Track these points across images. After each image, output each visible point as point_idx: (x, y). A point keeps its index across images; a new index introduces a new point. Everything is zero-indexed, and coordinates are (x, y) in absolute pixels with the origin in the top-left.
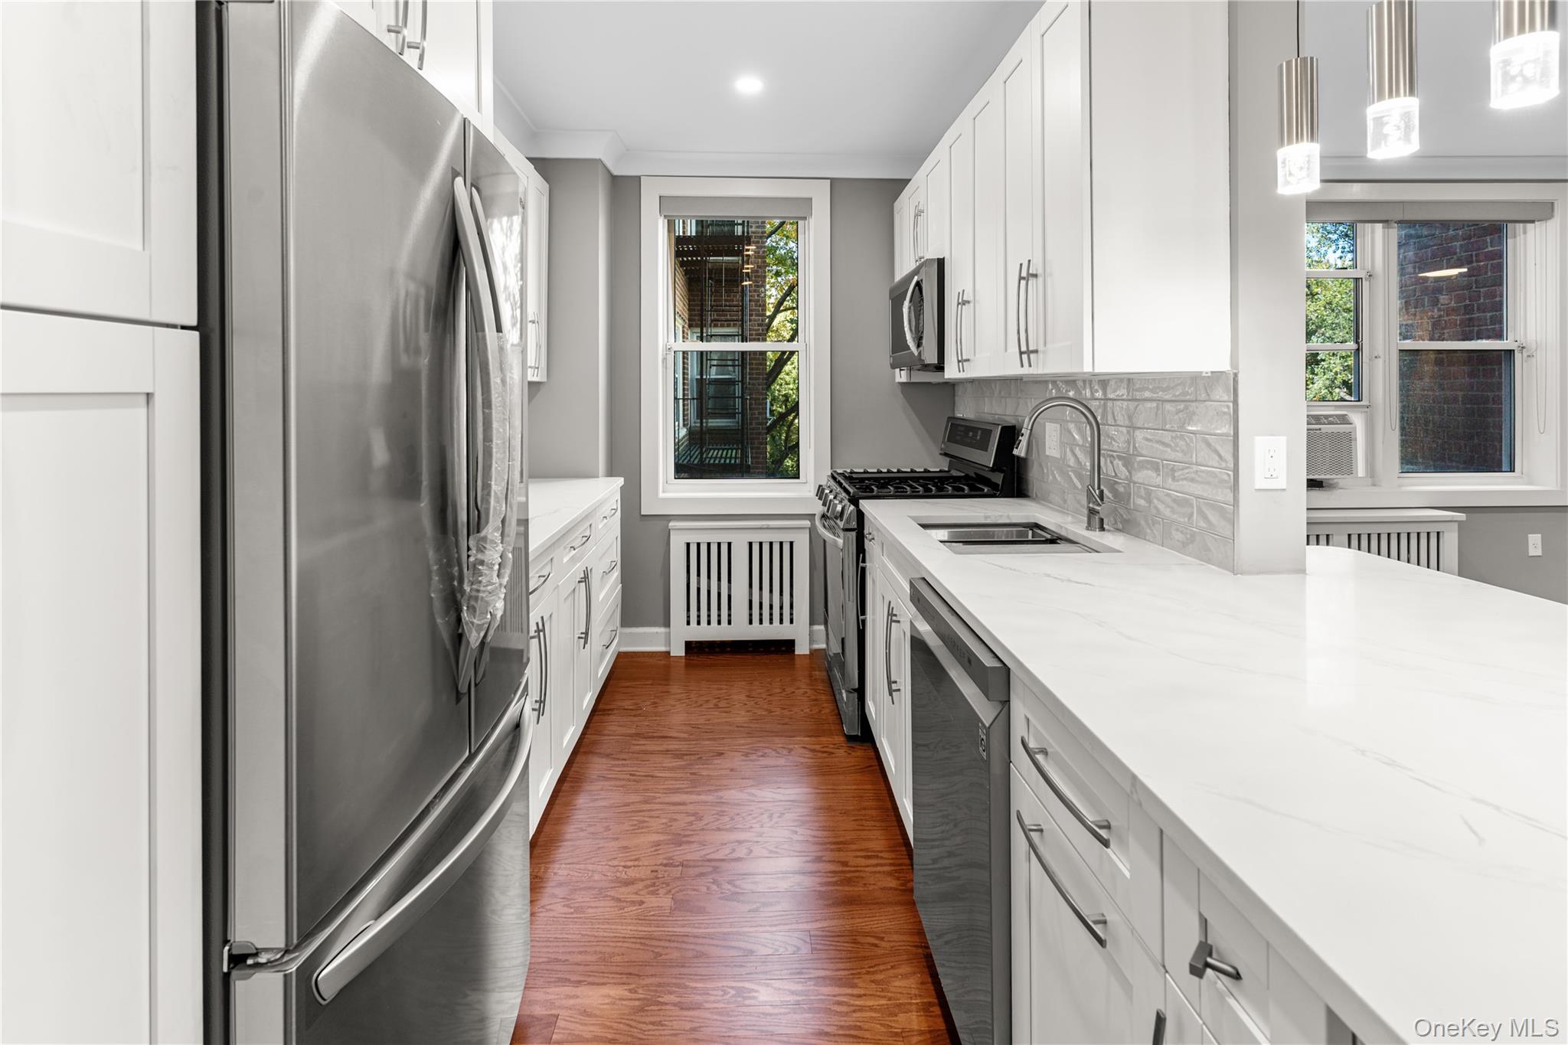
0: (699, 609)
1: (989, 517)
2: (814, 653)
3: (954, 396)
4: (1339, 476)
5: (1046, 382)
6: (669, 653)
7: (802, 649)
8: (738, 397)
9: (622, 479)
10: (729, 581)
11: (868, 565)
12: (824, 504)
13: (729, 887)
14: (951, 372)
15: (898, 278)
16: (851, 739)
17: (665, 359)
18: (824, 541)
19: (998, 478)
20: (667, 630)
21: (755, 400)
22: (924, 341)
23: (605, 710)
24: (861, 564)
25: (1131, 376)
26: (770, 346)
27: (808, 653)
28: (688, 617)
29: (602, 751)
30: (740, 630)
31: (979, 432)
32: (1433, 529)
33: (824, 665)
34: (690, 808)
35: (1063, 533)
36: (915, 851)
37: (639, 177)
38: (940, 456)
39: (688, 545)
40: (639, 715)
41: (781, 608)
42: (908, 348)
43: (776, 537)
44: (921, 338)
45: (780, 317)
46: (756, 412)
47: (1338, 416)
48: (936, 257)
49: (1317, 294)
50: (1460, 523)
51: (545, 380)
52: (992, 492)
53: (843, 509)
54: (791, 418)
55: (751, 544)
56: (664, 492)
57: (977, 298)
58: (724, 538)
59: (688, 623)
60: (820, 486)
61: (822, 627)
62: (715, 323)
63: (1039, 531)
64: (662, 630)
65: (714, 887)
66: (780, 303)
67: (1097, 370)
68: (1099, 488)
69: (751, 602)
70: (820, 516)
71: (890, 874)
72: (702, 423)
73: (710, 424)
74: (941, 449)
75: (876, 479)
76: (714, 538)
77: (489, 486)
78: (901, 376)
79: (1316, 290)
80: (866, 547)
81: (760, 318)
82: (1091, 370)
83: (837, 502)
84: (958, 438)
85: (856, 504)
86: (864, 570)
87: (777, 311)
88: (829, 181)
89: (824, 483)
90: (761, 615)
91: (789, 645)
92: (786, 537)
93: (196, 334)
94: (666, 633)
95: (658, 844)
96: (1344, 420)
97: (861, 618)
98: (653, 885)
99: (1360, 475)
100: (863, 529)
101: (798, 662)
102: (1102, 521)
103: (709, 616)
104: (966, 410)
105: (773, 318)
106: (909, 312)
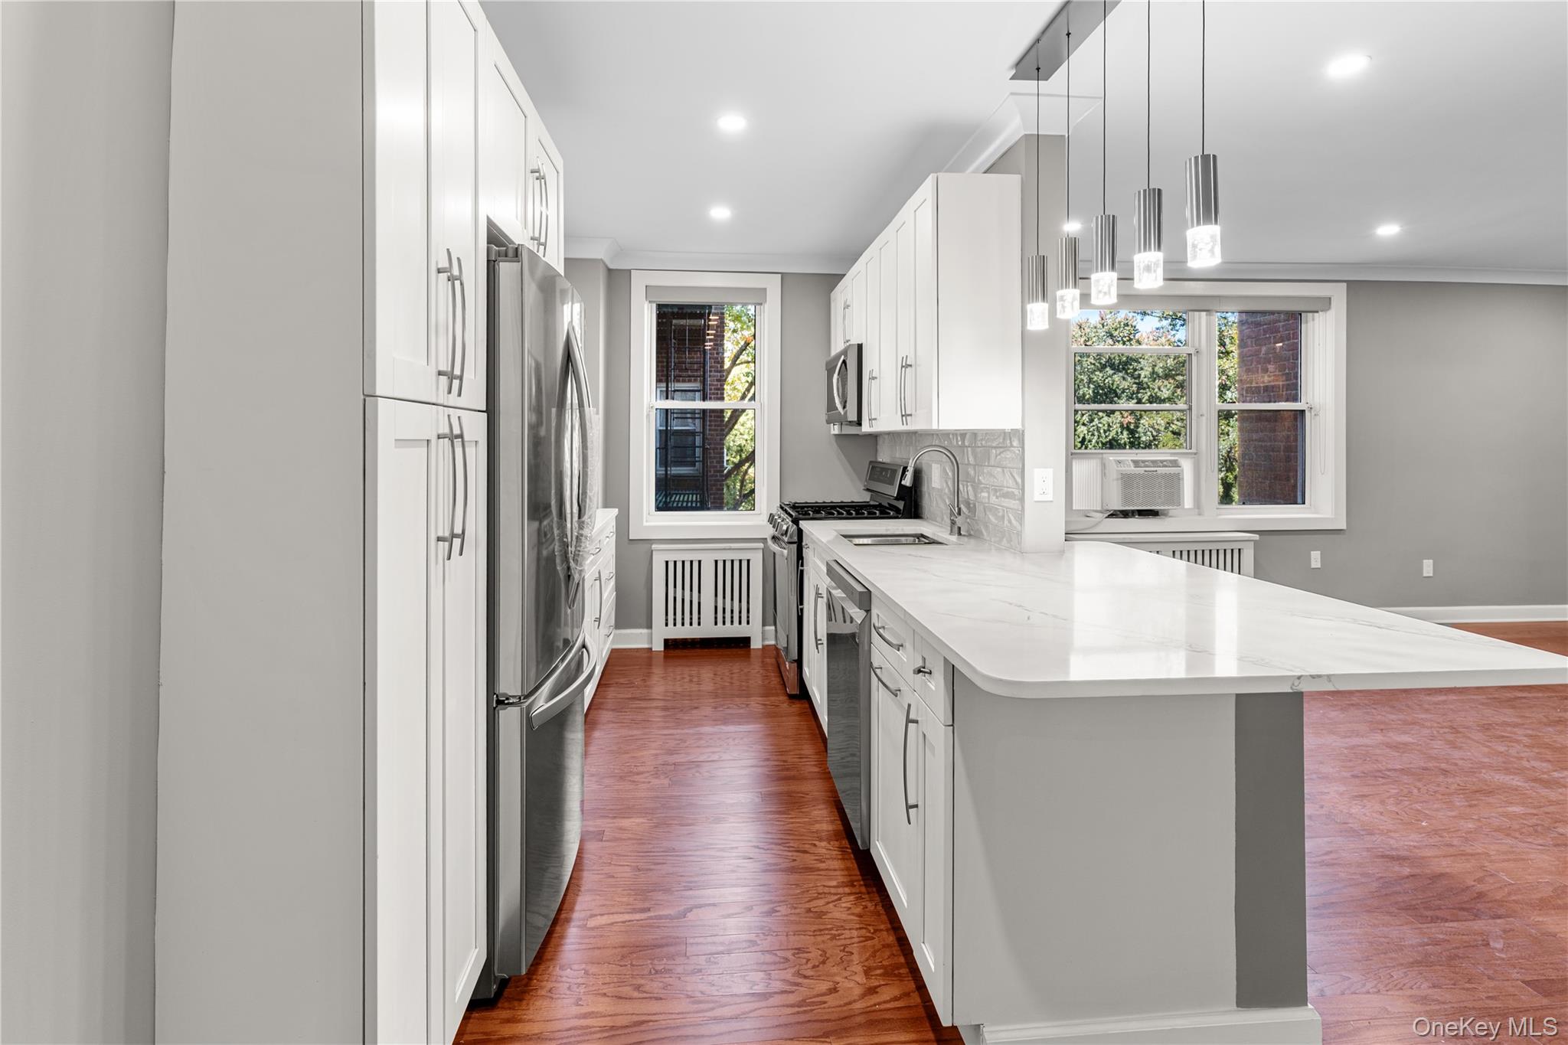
0: (675, 614)
1: (889, 530)
2: (765, 647)
3: (877, 445)
4: (1170, 507)
5: (933, 434)
6: (651, 649)
7: (756, 644)
8: (699, 447)
9: (617, 510)
10: (699, 592)
11: (805, 568)
12: (774, 527)
13: (707, 774)
14: (866, 428)
15: (833, 353)
16: (791, 697)
17: (648, 416)
18: (774, 553)
19: (901, 505)
20: (649, 631)
21: (713, 450)
22: (848, 405)
23: (606, 684)
24: (800, 568)
25: (976, 432)
26: (728, 404)
27: (761, 647)
28: (667, 620)
29: (608, 707)
30: (708, 629)
31: (889, 472)
32: (1236, 546)
33: (773, 653)
34: (677, 737)
35: (936, 538)
36: (828, 741)
37: (630, 271)
38: (865, 492)
39: (667, 562)
40: (633, 687)
41: (740, 612)
42: (837, 409)
43: (736, 556)
44: (846, 402)
45: (736, 371)
46: (715, 461)
47: (1171, 461)
48: (856, 343)
49: (1232, 352)
50: (1255, 542)
52: (896, 515)
53: (788, 528)
54: (745, 468)
55: (716, 562)
56: (647, 521)
57: (882, 376)
58: (695, 557)
59: (667, 625)
60: (771, 514)
61: (773, 628)
62: (677, 379)
63: (923, 539)
64: (645, 631)
65: (697, 774)
66: (737, 357)
67: (940, 428)
68: (958, 506)
69: (716, 608)
70: (771, 537)
71: (815, 765)
72: (666, 471)
73: (673, 472)
74: (865, 486)
75: (812, 507)
76: (688, 557)
77: (586, 492)
78: (835, 430)
79: (1231, 349)
80: (804, 555)
81: (719, 374)
82: (937, 428)
83: (783, 523)
84: (876, 476)
85: (798, 525)
86: (802, 571)
87: (734, 363)
88: (780, 275)
89: (774, 512)
90: (724, 618)
91: (746, 641)
92: (744, 556)
94: (648, 633)
95: (657, 755)
96: (1175, 464)
97: (800, 607)
98: (657, 774)
99: (1186, 507)
100: (802, 541)
101: (752, 653)
102: (959, 528)
103: (683, 619)
104: (884, 457)
105: (729, 371)
106: (838, 382)
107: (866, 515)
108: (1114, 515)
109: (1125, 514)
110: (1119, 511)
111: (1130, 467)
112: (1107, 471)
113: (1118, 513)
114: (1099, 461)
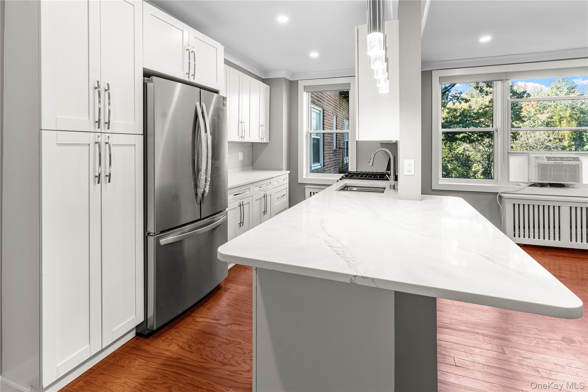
4: (573, 183)
9: (289, 171)
17: (307, 136)
26: (345, 131)
37: (298, 81)
39: (311, 192)
51: (269, 142)
93: (143, 135)
96: (576, 159)
99: (584, 183)
107: (378, 178)
108: (534, 185)
109: (542, 185)
110: (537, 183)
111: (545, 160)
112: (530, 162)
113: (538, 184)
114: (526, 157)
